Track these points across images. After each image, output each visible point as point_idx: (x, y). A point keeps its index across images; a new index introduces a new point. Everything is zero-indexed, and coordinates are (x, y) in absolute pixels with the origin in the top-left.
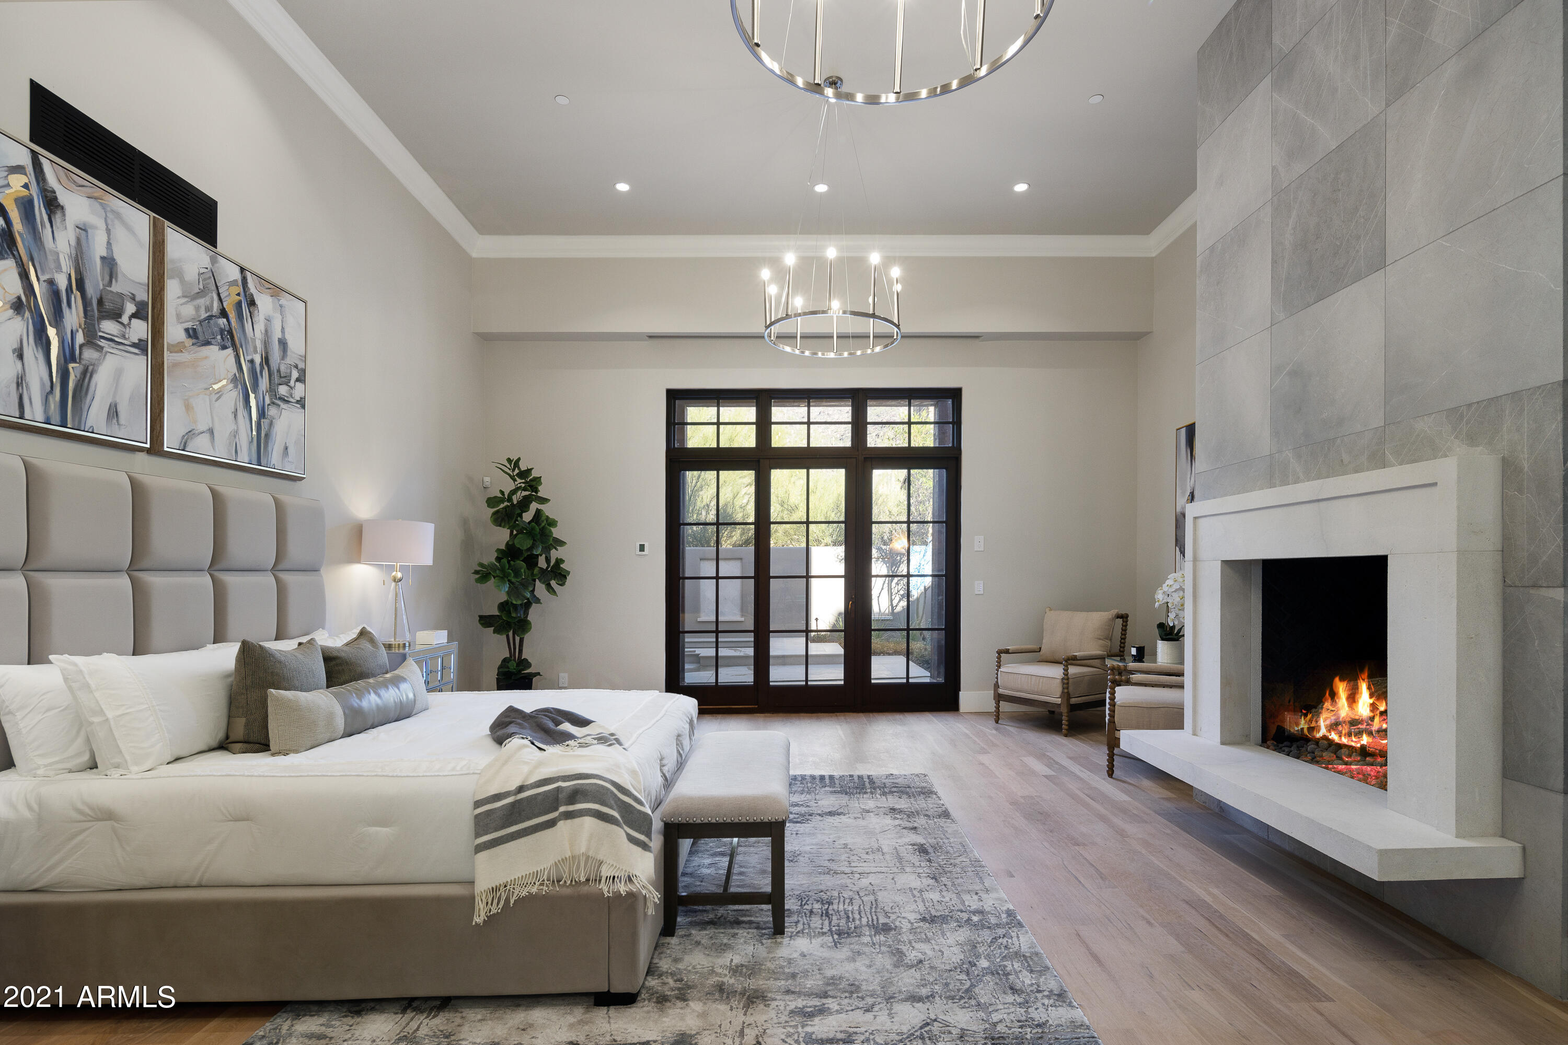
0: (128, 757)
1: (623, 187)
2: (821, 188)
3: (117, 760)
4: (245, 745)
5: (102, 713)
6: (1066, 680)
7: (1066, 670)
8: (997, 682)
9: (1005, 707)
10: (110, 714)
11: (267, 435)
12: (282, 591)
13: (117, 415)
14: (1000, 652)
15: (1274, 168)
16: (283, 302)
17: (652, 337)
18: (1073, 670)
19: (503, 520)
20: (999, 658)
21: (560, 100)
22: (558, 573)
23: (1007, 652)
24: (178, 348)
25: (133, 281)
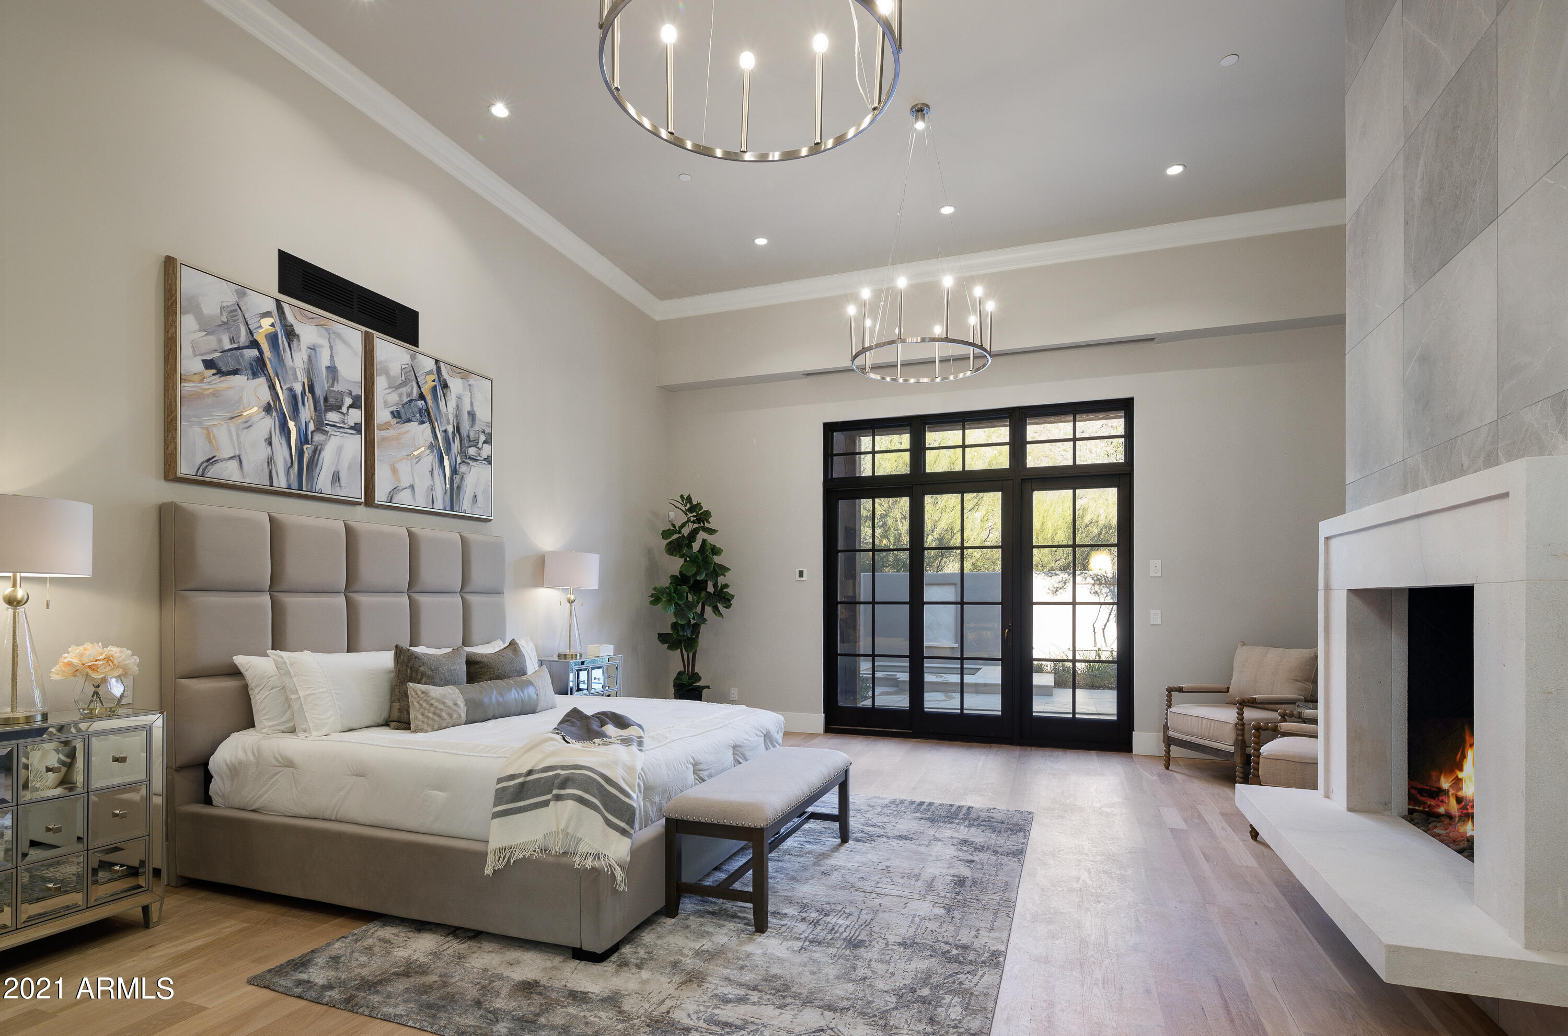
0: (311, 726)
1: (761, 242)
2: (947, 210)
3: (304, 726)
4: (398, 724)
5: (296, 692)
6: (1241, 725)
7: (1241, 714)
8: (1166, 723)
9: (1175, 751)
10: (301, 694)
11: (459, 488)
12: (466, 608)
13: (339, 480)
14: (1170, 690)
15: (1405, 107)
16: (471, 382)
17: (808, 374)
18: (1251, 714)
19: (675, 549)
20: (1169, 696)
21: (683, 178)
22: (723, 598)
23: (1180, 690)
24: (386, 426)
25: (350, 381)
